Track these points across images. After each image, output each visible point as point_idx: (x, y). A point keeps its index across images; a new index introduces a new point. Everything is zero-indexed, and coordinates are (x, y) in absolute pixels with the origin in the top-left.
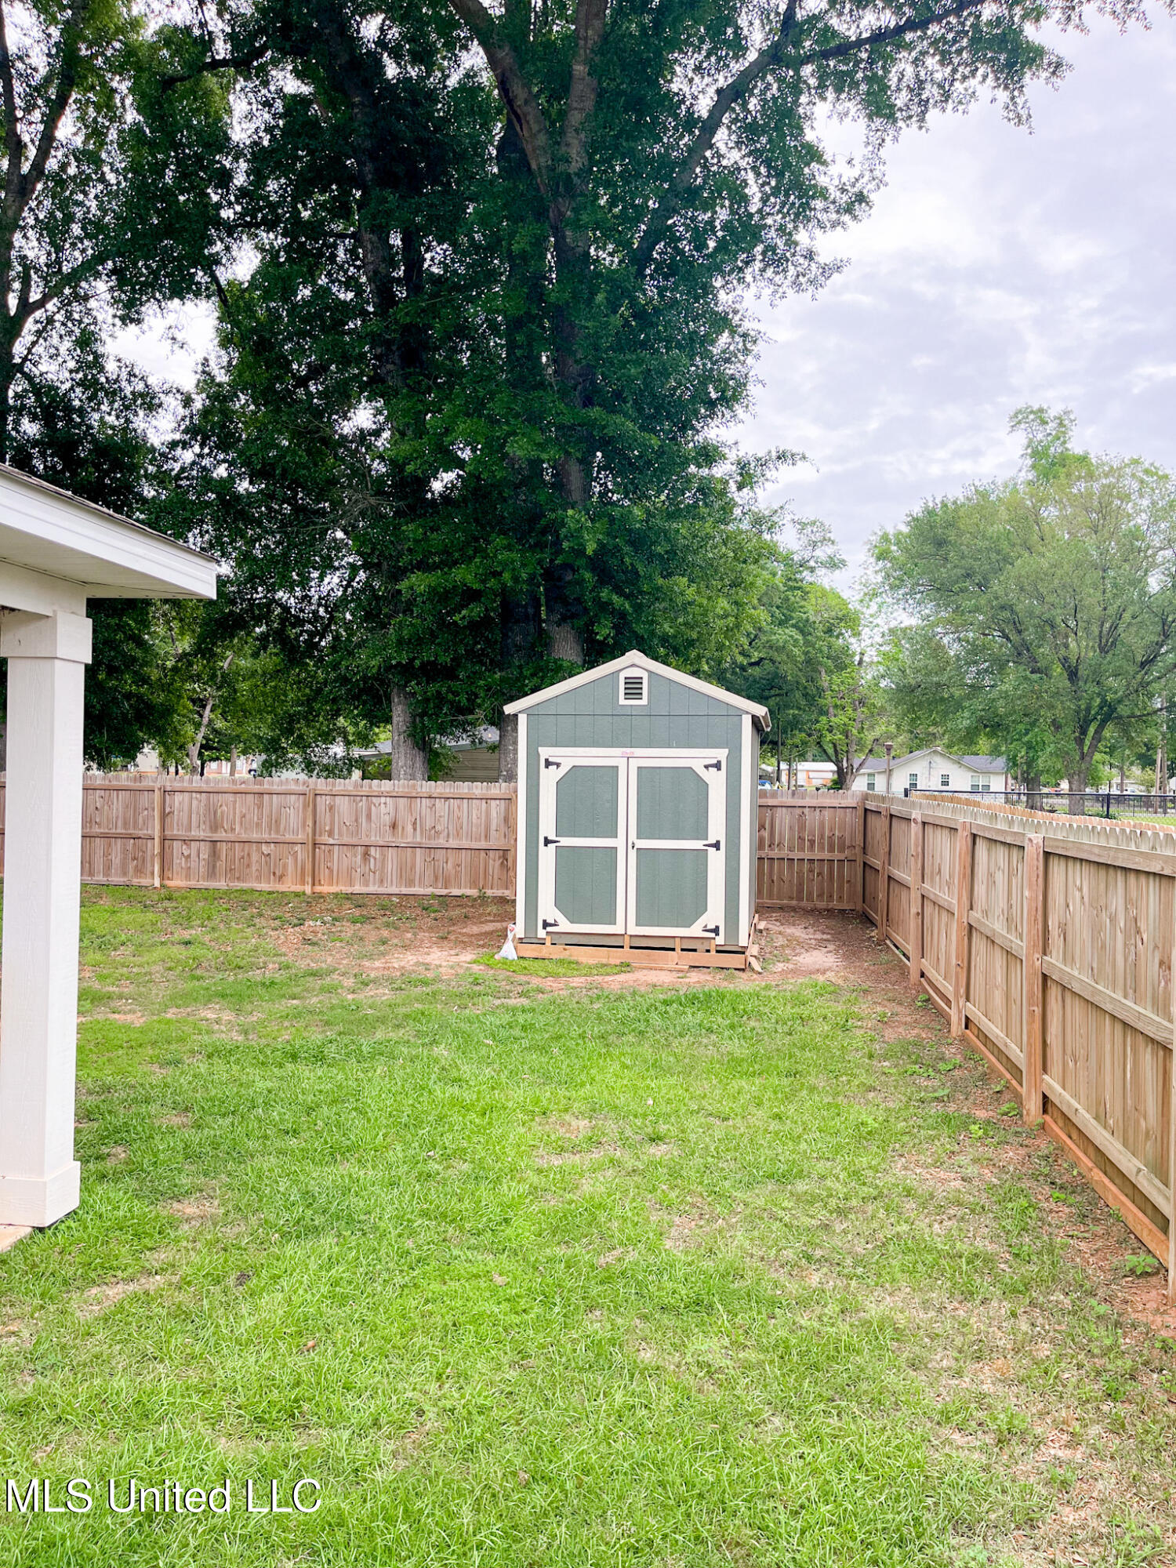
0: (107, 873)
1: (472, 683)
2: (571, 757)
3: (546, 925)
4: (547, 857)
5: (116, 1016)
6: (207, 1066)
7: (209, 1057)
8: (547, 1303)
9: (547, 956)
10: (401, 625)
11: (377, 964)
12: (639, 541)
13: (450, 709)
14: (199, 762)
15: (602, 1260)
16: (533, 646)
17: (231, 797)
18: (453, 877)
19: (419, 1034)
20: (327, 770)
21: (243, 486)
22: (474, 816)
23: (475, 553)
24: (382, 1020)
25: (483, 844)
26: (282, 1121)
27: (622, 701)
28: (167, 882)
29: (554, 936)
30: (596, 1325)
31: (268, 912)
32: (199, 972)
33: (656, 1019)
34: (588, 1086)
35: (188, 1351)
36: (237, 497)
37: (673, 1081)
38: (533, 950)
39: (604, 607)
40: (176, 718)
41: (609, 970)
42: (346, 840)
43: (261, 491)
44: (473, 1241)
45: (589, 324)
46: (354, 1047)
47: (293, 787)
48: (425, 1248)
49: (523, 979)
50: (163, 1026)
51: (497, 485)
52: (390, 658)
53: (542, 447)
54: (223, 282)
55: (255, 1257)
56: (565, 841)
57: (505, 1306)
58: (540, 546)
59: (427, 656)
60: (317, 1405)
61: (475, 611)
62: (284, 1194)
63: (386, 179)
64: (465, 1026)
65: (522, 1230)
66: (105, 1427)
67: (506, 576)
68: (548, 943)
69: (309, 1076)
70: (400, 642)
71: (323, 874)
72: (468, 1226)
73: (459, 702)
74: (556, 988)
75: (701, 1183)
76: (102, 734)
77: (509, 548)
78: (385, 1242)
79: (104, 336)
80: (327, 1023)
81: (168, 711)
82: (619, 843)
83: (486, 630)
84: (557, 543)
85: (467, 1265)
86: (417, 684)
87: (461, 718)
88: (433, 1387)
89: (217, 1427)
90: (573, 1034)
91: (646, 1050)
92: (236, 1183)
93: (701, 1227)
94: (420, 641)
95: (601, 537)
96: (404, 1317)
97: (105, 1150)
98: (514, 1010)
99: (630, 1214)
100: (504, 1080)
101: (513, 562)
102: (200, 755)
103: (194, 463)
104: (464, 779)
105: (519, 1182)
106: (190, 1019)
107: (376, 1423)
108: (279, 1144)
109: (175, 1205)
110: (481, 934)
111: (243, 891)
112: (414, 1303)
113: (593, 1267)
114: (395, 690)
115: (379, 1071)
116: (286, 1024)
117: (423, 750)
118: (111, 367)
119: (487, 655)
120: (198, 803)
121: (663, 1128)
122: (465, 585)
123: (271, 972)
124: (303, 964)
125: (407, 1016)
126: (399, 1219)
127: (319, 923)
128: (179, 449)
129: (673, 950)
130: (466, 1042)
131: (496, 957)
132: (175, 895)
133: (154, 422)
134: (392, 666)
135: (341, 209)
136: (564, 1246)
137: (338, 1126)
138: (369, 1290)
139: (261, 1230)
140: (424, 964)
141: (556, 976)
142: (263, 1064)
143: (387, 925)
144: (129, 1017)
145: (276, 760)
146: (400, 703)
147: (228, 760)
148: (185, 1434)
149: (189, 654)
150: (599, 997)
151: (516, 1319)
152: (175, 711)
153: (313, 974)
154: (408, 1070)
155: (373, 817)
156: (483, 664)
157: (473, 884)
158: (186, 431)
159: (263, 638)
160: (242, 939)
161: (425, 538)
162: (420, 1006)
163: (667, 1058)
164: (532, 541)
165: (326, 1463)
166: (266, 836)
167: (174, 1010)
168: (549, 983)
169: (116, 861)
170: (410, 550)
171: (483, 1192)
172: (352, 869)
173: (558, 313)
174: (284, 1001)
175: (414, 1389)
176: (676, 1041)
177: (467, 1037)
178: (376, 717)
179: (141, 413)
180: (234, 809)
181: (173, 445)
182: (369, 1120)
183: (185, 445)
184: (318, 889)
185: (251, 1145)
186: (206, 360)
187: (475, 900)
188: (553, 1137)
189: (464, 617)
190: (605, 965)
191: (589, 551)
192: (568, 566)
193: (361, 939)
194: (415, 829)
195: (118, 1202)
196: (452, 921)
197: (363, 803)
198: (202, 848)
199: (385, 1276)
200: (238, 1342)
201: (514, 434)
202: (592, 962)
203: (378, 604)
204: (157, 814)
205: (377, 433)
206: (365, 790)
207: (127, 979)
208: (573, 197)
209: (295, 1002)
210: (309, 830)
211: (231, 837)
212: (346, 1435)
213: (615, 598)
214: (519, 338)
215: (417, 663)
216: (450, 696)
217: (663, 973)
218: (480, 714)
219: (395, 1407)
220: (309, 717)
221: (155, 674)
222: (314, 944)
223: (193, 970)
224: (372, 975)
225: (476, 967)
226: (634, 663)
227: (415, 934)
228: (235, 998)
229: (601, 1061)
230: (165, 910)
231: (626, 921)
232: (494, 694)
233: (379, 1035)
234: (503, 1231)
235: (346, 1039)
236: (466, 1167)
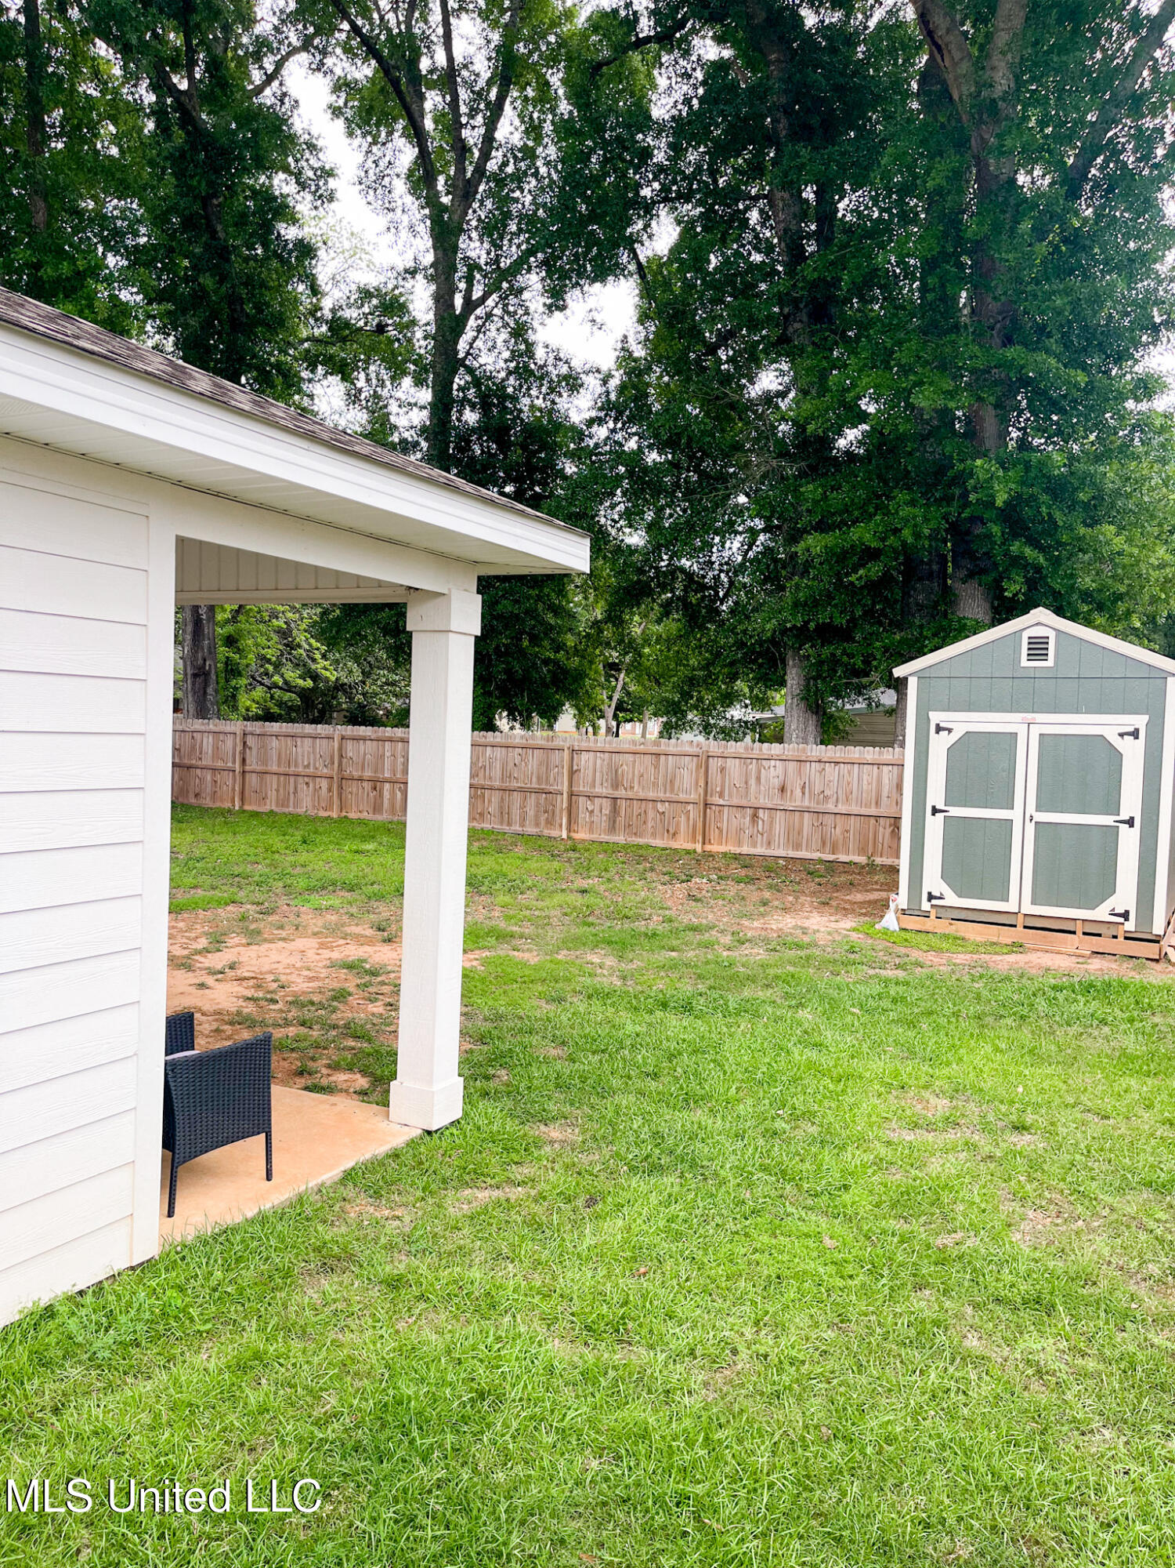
0: (522, 825)
1: (869, 645)
2: (963, 723)
3: (931, 897)
4: (934, 827)
5: (516, 953)
6: (586, 1005)
7: (589, 998)
8: (874, 1272)
9: (930, 930)
10: (798, 587)
11: (756, 924)
12: (1059, 489)
13: (844, 672)
14: (614, 724)
15: (939, 1242)
16: (936, 604)
17: (630, 757)
18: (841, 842)
19: (787, 996)
20: (723, 732)
21: (653, 457)
22: (865, 782)
23: (876, 510)
24: (752, 979)
25: (873, 811)
26: (645, 1064)
27: (1024, 663)
28: (573, 835)
29: (940, 910)
30: (923, 1304)
31: (659, 867)
32: (591, 919)
33: (1041, 1005)
34: (954, 1066)
35: (536, 1257)
36: (646, 470)
37: (1049, 1071)
38: (916, 922)
39: (1017, 561)
40: (587, 682)
41: (998, 949)
42: (735, 801)
43: (667, 461)
44: (809, 1202)
45: (1010, 256)
46: (722, 1002)
47: (688, 749)
48: (760, 1201)
49: (903, 951)
50: (553, 966)
51: (902, 438)
52: (785, 621)
53: (951, 394)
54: (642, 258)
55: (603, 1184)
56: (955, 811)
57: (831, 1269)
58: (948, 499)
59: (823, 618)
60: (640, 1326)
61: (874, 570)
62: (635, 1131)
63: (802, 132)
64: (835, 994)
65: (857, 1198)
66: (458, 1309)
67: (907, 533)
68: (933, 916)
69: (675, 1025)
70: (796, 604)
71: (713, 834)
72: (806, 1186)
73: (855, 664)
74: (938, 963)
75: (1064, 1180)
76: (523, 696)
77: (913, 503)
78: (723, 1189)
79: (536, 324)
80: (699, 977)
81: (580, 676)
82: (1015, 815)
83: (886, 589)
84: (965, 495)
85: (800, 1224)
86: (811, 647)
87: (855, 680)
88: (749, 1332)
89: (552, 1328)
90: (947, 1011)
91: (1025, 1035)
92: (596, 1116)
93: (1057, 1225)
94: (816, 603)
95: (1013, 486)
96: (731, 1261)
97: (491, 1071)
98: (887, 982)
99: (977, 1200)
100: (865, 1048)
101: (914, 518)
102: (615, 717)
103: (608, 438)
104: (856, 743)
105: (865, 1151)
106: (578, 962)
107: (692, 1352)
108: (639, 1084)
109: (542, 1127)
110: (864, 902)
111: (640, 847)
112: (743, 1251)
113: (928, 1246)
114: (790, 653)
115: (742, 1027)
116: (662, 974)
117: (817, 713)
118: (540, 354)
119: (886, 616)
120: (602, 761)
121: (1029, 1118)
122: (863, 544)
123: (655, 924)
124: (685, 919)
125: (777, 977)
126: (739, 1170)
127: (705, 881)
128: (596, 426)
129: (1074, 933)
130: (832, 1008)
131: (877, 926)
132: (579, 846)
133: (576, 402)
134: (787, 629)
135: (755, 170)
136: (902, 1221)
137: (696, 1074)
138: (702, 1231)
139: (612, 1161)
140: (802, 928)
141: (939, 951)
142: (635, 1009)
143: (770, 887)
144: (527, 955)
145: (676, 723)
146: (794, 666)
147: (641, 721)
148: (523, 1329)
149: (600, 621)
150: (981, 977)
151: (840, 1283)
152: (587, 676)
153: (694, 929)
154: (770, 1030)
155: (763, 780)
156: (880, 624)
157: (862, 851)
158: (601, 409)
159: (669, 602)
160: (634, 891)
161: (825, 497)
162: (791, 969)
163: (1047, 1046)
164: (937, 495)
165: (642, 1379)
166: (661, 795)
167: (565, 952)
168: (931, 957)
169: (531, 813)
170: (808, 511)
171: (826, 1156)
172: (741, 830)
173: (978, 248)
174: (663, 952)
175: (731, 1330)
176: (1063, 1029)
177: (834, 1003)
178: (771, 680)
179: (565, 395)
180: (634, 768)
181: (590, 422)
182: (725, 1073)
183: (600, 421)
184: (708, 848)
185: (615, 1082)
186: (625, 337)
187: (863, 867)
188: (908, 1112)
189: (861, 577)
190: (995, 944)
191: (999, 503)
192: (973, 519)
193: (743, 898)
194: (803, 793)
195: (494, 1116)
196: (837, 888)
197: (753, 766)
198: (604, 804)
199: (718, 1220)
200: (579, 1256)
201: (920, 383)
202: (979, 939)
203: (776, 567)
204: (565, 771)
205: (783, 394)
206: (756, 753)
207: (529, 920)
208: (998, 122)
209: (673, 954)
210: (701, 791)
211: (630, 794)
212: (661, 1357)
213: (1028, 551)
214: (931, 281)
215: (812, 625)
216: (845, 658)
217: (1058, 956)
218: (875, 676)
219: (711, 1342)
220: (709, 681)
221: (570, 640)
222: (697, 900)
223: (585, 918)
224: (749, 935)
225: (854, 935)
226: (1041, 621)
227: (797, 898)
228: (620, 946)
229: (972, 1042)
230: (569, 861)
231: (1020, 898)
232: (892, 655)
233: (747, 993)
234: (840, 1196)
235: (715, 994)
236: (813, 1130)
